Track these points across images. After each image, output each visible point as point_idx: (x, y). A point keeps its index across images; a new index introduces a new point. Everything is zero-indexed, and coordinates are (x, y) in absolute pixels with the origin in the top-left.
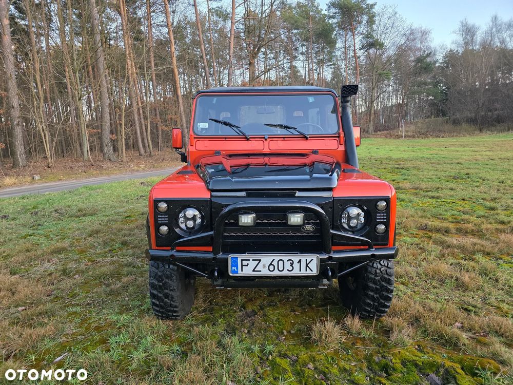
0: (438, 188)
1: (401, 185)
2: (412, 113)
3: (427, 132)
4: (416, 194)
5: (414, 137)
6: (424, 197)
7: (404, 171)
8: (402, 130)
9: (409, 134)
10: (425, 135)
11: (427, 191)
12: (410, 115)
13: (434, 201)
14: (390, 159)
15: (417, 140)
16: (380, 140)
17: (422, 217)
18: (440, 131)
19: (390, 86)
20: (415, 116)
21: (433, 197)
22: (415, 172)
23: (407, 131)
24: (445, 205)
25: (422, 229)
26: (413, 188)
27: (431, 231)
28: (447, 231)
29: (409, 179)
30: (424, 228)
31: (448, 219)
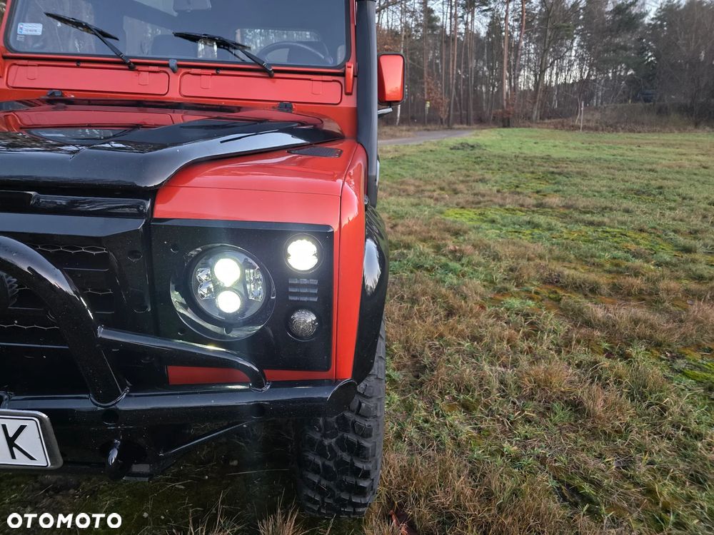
0: (606, 208)
1: (547, 200)
2: (600, 94)
3: (617, 123)
4: (565, 216)
5: (596, 129)
6: (577, 221)
7: (559, 178)
8: (580, 119)
9: (590, 124)
10: (612, 127)
11: (585, 213)
12: (598, 98)
13: (590, 230)
14: (547, 159)
15: (601, 134)
16: (546, 131)
17: (558, 259)
18: (636, 122)
19: (574, 48)
20: (604, 98)
21: (591, 223)
22: (577, 180)
23: (588, 121)
24: (606, 238)
25: (550, 283)
26: (563, 206)
27: (564, 287)
28: (594, 290)
29: (563, 191)
30: (553, 281)
31: (602, 266)
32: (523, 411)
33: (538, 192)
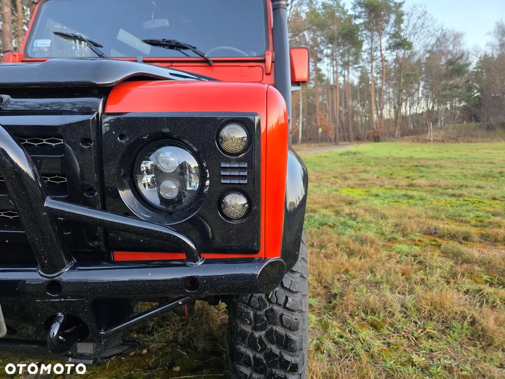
0: (462, 186)
1: (414, 182)
2: (442, 119)
3: (458, 137)
4: (432, 191)
5: (443, 141)
6: (442, 194)
7: (423, 169)
8: (431, 135)
9: (438, 138)
10: (456, 140)
11: (446, 189)
12: (441, 122)
13: (454, 200)
14: (411, 158)
15: (447, 144)
16: (406, 144)
17: (433, 218)
18: (472, 136)
19: (421, 89)
20: (446, 121)
21: (453, 195)
22: (437, 169)
23: (437, 136)
24: (467, 205)
25: (429, 234)
26: (429, 186)
27: (442, 237)
28: (466, 238)
29: (427, 176)
30: (432, 233)
31: (469, 222)
32: (425, 329)
33: (408, 178)
